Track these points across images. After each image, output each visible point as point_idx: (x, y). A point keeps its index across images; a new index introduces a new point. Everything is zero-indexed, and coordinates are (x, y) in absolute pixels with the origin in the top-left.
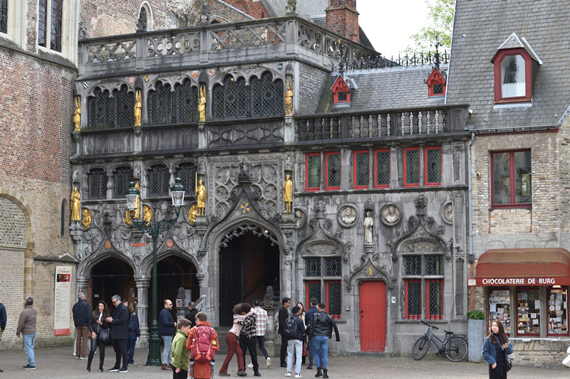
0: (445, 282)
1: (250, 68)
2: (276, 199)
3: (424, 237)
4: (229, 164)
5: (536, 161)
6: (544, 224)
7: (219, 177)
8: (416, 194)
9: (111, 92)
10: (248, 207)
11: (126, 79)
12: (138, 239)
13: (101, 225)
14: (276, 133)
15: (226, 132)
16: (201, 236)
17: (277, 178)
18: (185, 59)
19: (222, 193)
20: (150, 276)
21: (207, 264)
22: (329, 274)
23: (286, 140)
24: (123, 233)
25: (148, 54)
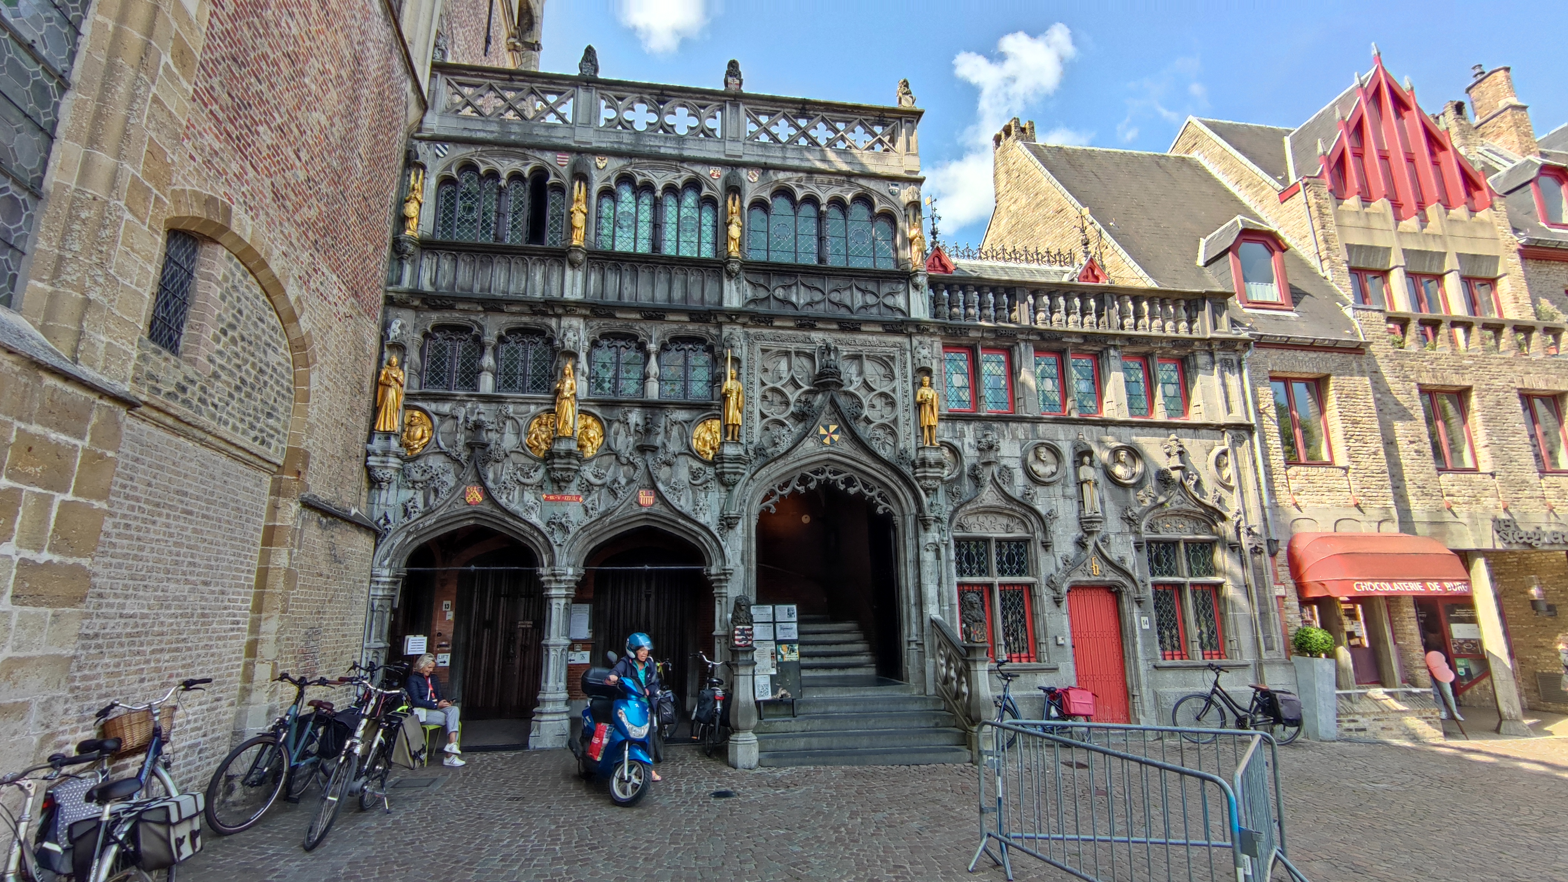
0: (1226, 590)
1: (830, 183)
2: (895, 421)
4: (792, 347)
5: (1341, 394)
6: (1370, 494)
7: (766, 370)
8: (1163, 432)
9: (504, 176)
10: (835, 432)
11: (548, 157)
12: (562, 484)
13: (460, 448)
14: (889, 301)
15: (783, 287)
16: (728, 486)
17: (897, 383)
18: (689, 144)
19: (771, 403)
20: (582, 572)
21: (739, 545)
22: (1002, 572)
23: (914, 315)
24: (522, 470)
25: (602, 123)
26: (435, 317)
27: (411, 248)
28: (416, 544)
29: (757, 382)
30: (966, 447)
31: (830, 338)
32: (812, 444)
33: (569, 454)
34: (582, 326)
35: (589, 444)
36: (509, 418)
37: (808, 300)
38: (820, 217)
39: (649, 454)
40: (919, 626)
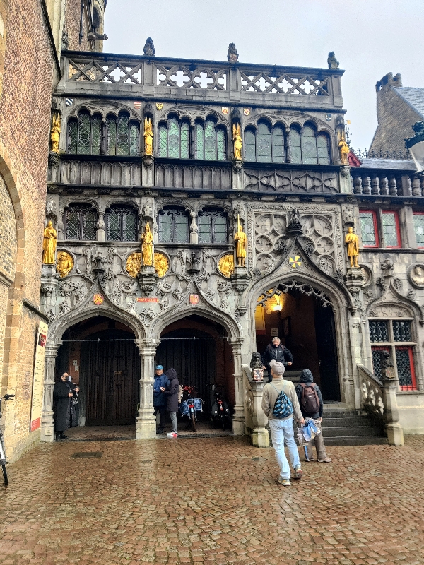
1: (291, 114)
2: (333, 253)
4: (272, 212)
7: (258, 226)
10: (298, 261)
11: (129, 104)
12: (147, 292)
13: (89, 273)
14: (328, 183)
15: (266, 177)
16: (240, 292)
17: (334, 231)
18: (210, 94)
19: (261, 244)
20: (160, 341)
21: (247, 325)
22: (396, 339)
23: (342, 192)
24: (124, 284)
25: (158, 83)
26: (70, 199)
27: (56, 160)
28: (67, 327)
29: (253, 233)
30: (374, 268)
31: (294, 206)
32: (285, 268)
33: (151, 275)
34: (154, 203)
35: (161, 270)
36: (115, 255)
37: (281, 185)
38: (286, 135)
39: (195, 275)
40: (351, 371)
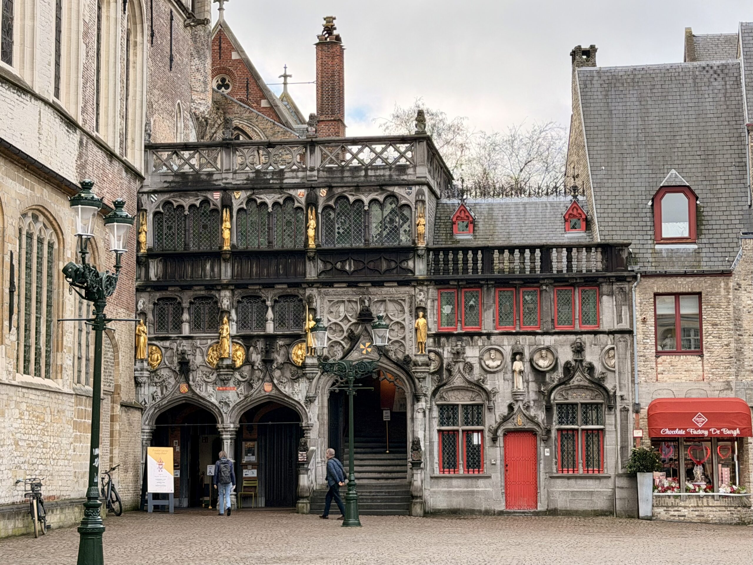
0: (607, 433)
1: (370, 191)
2: (404, 338)
3: (582, 383)
4: (346, 298)
5: (707, 305)
6: (717, 373)
7: (332, 312)
8: (573, 338)
9: (187, 208)
10: (369, 347)
11: (209, 195)
12: (226, 382)
13: (175, 365)
14: (404, 265)
15: (341, 261)
16: (310, 380)
17: (406, 316)
18: (287, 175)
19: (335, 331)
21: (317, 411)
22: (465, 424)
23: (417, 275)
24: (206, 375)
25: (237, 167)
27: (144, 259)
28: (159, 413)
29: (325, 320)
30: (445, 353)
31: (367, 291)
32: (356, 354)
33: (228, 366)
34: (231, 295)
35: (238, 360)
36: (197, 347)
38: (366, 212)
39: (269, 364)
